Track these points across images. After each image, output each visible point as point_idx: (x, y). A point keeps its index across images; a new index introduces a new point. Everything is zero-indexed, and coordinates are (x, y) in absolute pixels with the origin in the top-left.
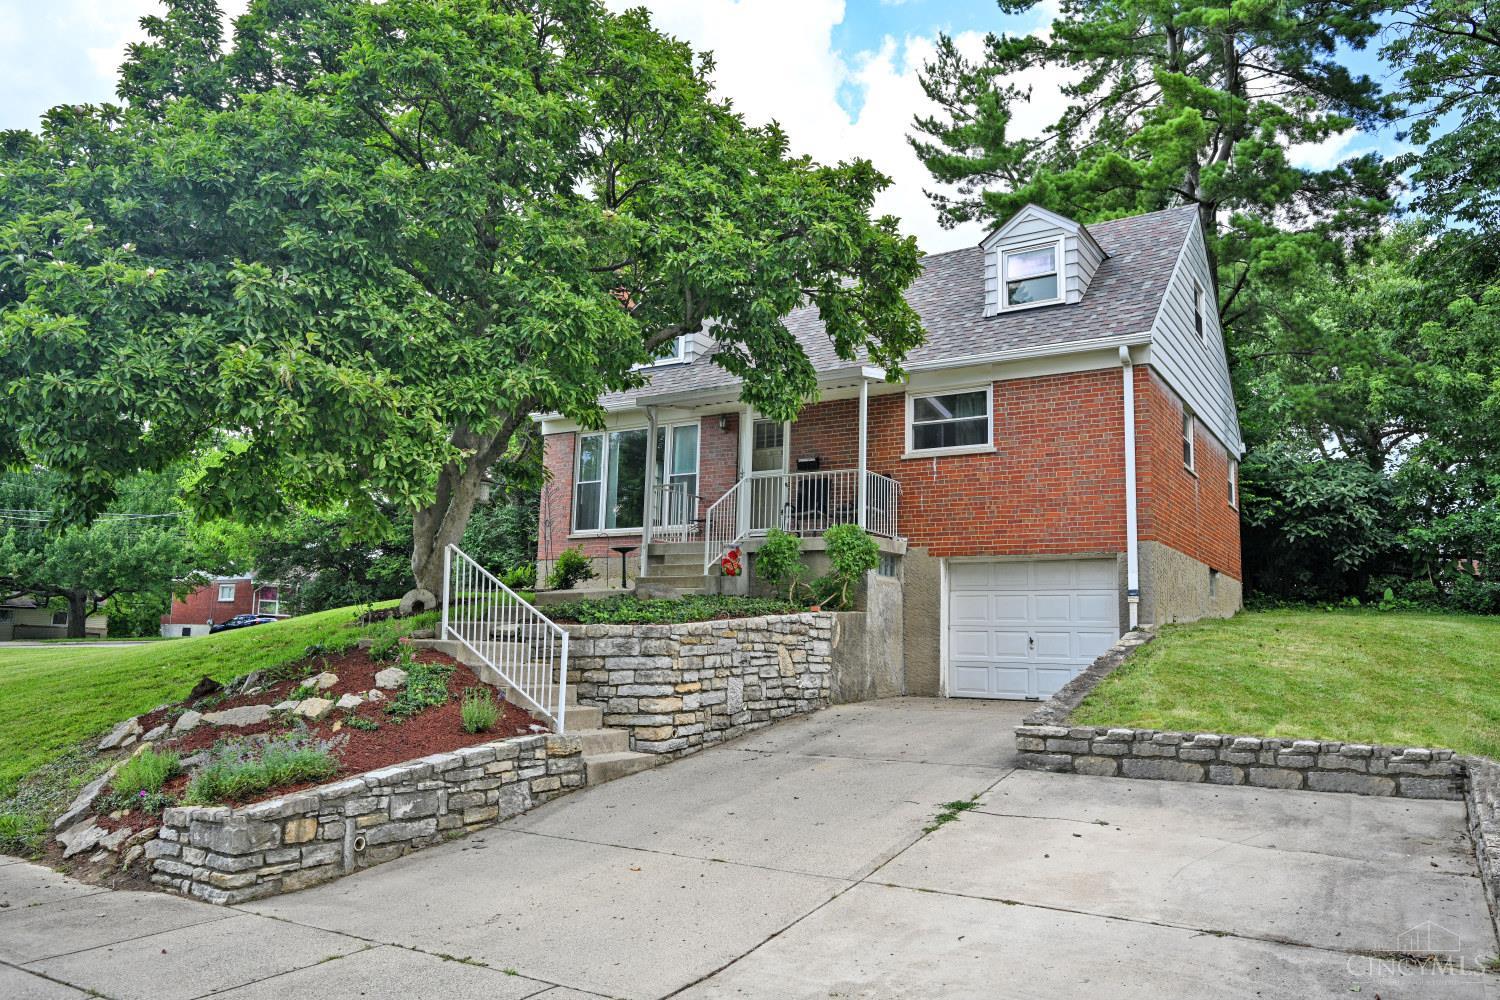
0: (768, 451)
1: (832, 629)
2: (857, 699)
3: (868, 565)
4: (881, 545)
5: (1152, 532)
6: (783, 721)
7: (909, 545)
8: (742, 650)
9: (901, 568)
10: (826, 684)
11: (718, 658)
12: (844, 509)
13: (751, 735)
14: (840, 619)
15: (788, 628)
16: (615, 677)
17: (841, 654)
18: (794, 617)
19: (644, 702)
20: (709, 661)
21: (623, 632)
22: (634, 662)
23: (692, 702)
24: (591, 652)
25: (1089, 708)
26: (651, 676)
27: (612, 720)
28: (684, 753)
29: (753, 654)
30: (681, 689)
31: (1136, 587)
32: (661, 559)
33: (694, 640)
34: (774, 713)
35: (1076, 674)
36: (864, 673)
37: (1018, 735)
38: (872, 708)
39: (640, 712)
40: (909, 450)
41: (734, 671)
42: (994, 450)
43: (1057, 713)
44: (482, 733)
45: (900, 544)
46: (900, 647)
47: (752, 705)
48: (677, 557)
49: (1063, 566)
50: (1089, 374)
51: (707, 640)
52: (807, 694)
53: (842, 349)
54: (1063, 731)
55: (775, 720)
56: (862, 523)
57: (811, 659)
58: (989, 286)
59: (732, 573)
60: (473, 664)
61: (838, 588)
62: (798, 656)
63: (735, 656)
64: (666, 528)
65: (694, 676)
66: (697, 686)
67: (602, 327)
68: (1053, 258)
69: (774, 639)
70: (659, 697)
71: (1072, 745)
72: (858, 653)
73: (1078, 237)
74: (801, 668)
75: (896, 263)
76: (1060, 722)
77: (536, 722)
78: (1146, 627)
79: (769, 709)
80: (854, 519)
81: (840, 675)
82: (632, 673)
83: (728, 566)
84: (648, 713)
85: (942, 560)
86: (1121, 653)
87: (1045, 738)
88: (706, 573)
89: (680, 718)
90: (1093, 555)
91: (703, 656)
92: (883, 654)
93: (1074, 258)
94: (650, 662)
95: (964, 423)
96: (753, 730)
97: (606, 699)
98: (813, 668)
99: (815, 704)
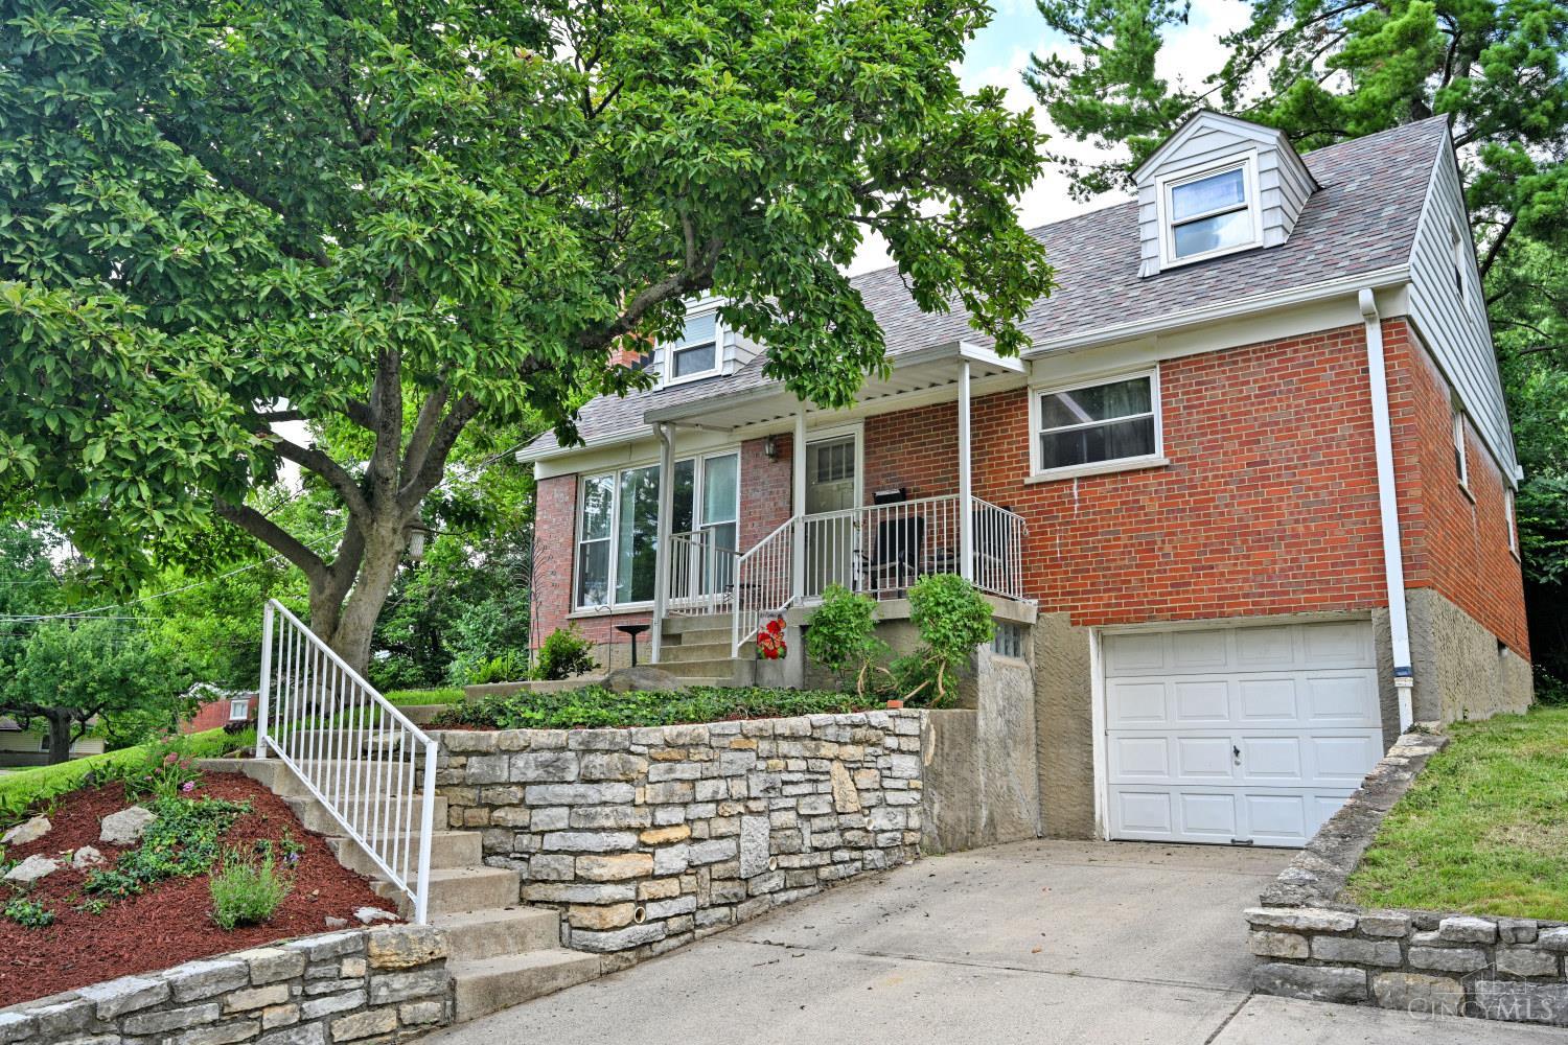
0: (834, 485)
1: (922, 737)
2: (966, 846)
3: (977, 637)
4: (998, 608)
5: (1426, 575)
6: (841, 885)
7: (1041, 610)
8: (767, 770)
9: (1029, 644)
10: (914, 822)
11: (722, 785)
12: (940, 558)
13: (781, 912)
14: (934, 720)
15: (847, 734)
16: (540, 819)
17: (938, 775)
18: (859, 717)
19: (583, 861)
20: (705, 790)
21: (552, 742)
22: (567, 792)
23: (672, 859)
24: (504, 777)
25: (1380, 872)
26: (593, 818)
27: (534, 892)
28: (658, 948)
29: (786, 777)
30: (651, 837)
31: (1407, 664)
32: (677, 638)
33: (675, 754)
34: (824, 873)
35: (1338, 806)
36: (975, 804)
37: (1254, 927)
38: (989, 862)
39: (578, 879)
40: (1037, 471)
41: (753, 805)
42: (1166, 462)
43: (1324, 882)
44: (250, 926)
45: (1027, 609)
46: (1032, 764)
47: (785, 862)
48: (699, 635)
49: (1282, 635)
50: (1308, 339)
51: (702, 753)
52: (882, 840)
53: (925, 297)
54: (1347, 921)
55: (828, 883)
56: (968, 572)
57: (887, 783)
58: (1146, 233)
59: (772, 655)
60: (296, 798)
61: (930, 672)
62: (866, 779)
63: (753, 779)
64: (693, 599)
65: (677, 815)
66: (684, 832)
67: (517, 240)
68: (1241, 186)
69: (823, 752)
70: (606, 853)
71: (1366, 949)
72: (965, 773)
73: (1277, 151)
74: (871, 798)
75: (1002, 151)
76: (1332, 900)
77: (376, 902)
78: (1432, 726)
79: (817, 867)
80: (954, 567)
81: (937, 808)
82: (565, 810)
83: (767, 644)
84: (589, 881)
85: (1091, 630)
86: (1405, 768)
87: (1309, 933)
88: (735, 655)
89: (648, 889)
90: (1331, 615)
91: (694, 781)
92: (1005, 774)
93: (1274, 180)
94: (592, 793)
95: (1117, 425)
96: (787, 902)
97: (525, 857)
98: (891, 797)
99: (896, 855)
